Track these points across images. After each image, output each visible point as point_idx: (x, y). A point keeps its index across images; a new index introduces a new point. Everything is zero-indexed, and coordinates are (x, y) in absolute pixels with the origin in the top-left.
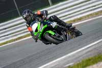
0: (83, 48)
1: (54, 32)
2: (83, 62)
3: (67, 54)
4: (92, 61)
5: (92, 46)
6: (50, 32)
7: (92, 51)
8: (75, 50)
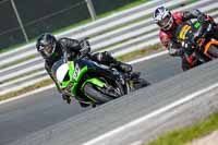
2: (161, 139)
3: (127, 122)
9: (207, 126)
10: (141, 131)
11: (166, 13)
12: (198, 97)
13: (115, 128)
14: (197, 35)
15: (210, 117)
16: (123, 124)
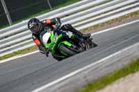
0: (56, 82)
1: (71, 43)
5: (66, 79)
6: (66, 43)
7: (66, 85)
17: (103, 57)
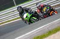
4: (40, 37)
8: (30, 31)
9: (47, 35)
10: (29, 36)
11: (39, 5)
12: (45, 27)
13: (22, 35)
14: (48, 10)
15: (48, 32)
16: (24, 34)
17: (55, 20)
